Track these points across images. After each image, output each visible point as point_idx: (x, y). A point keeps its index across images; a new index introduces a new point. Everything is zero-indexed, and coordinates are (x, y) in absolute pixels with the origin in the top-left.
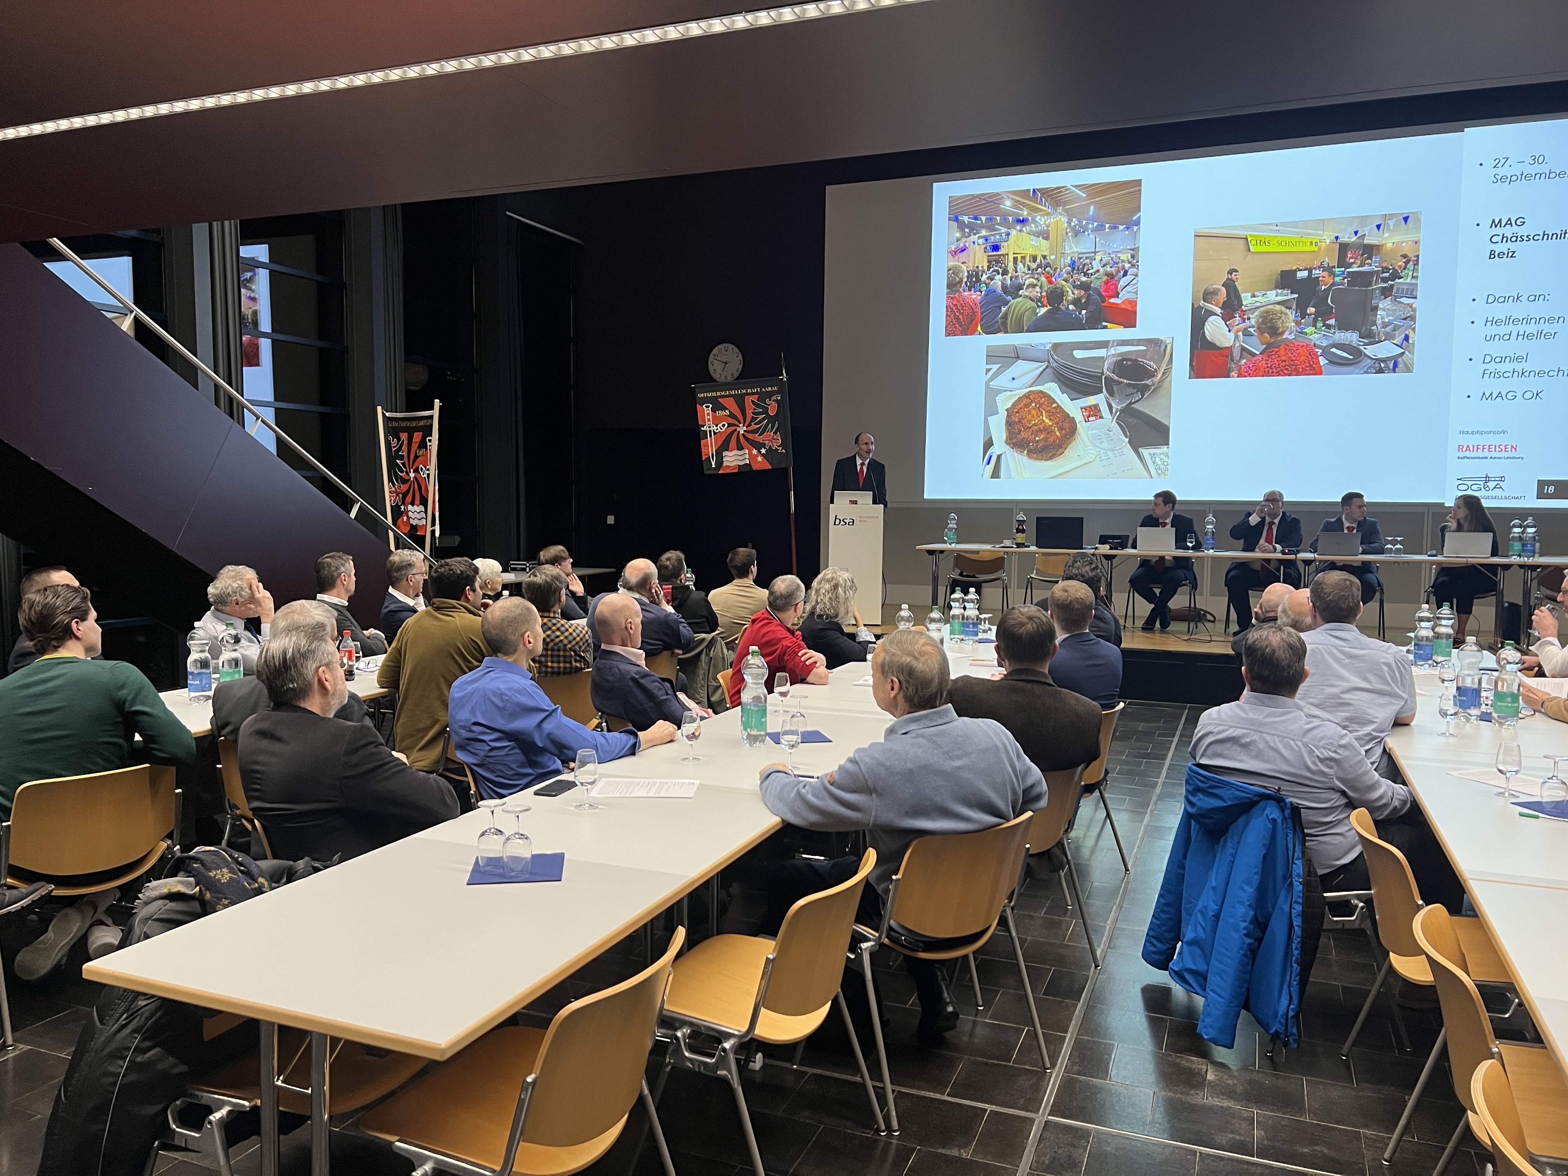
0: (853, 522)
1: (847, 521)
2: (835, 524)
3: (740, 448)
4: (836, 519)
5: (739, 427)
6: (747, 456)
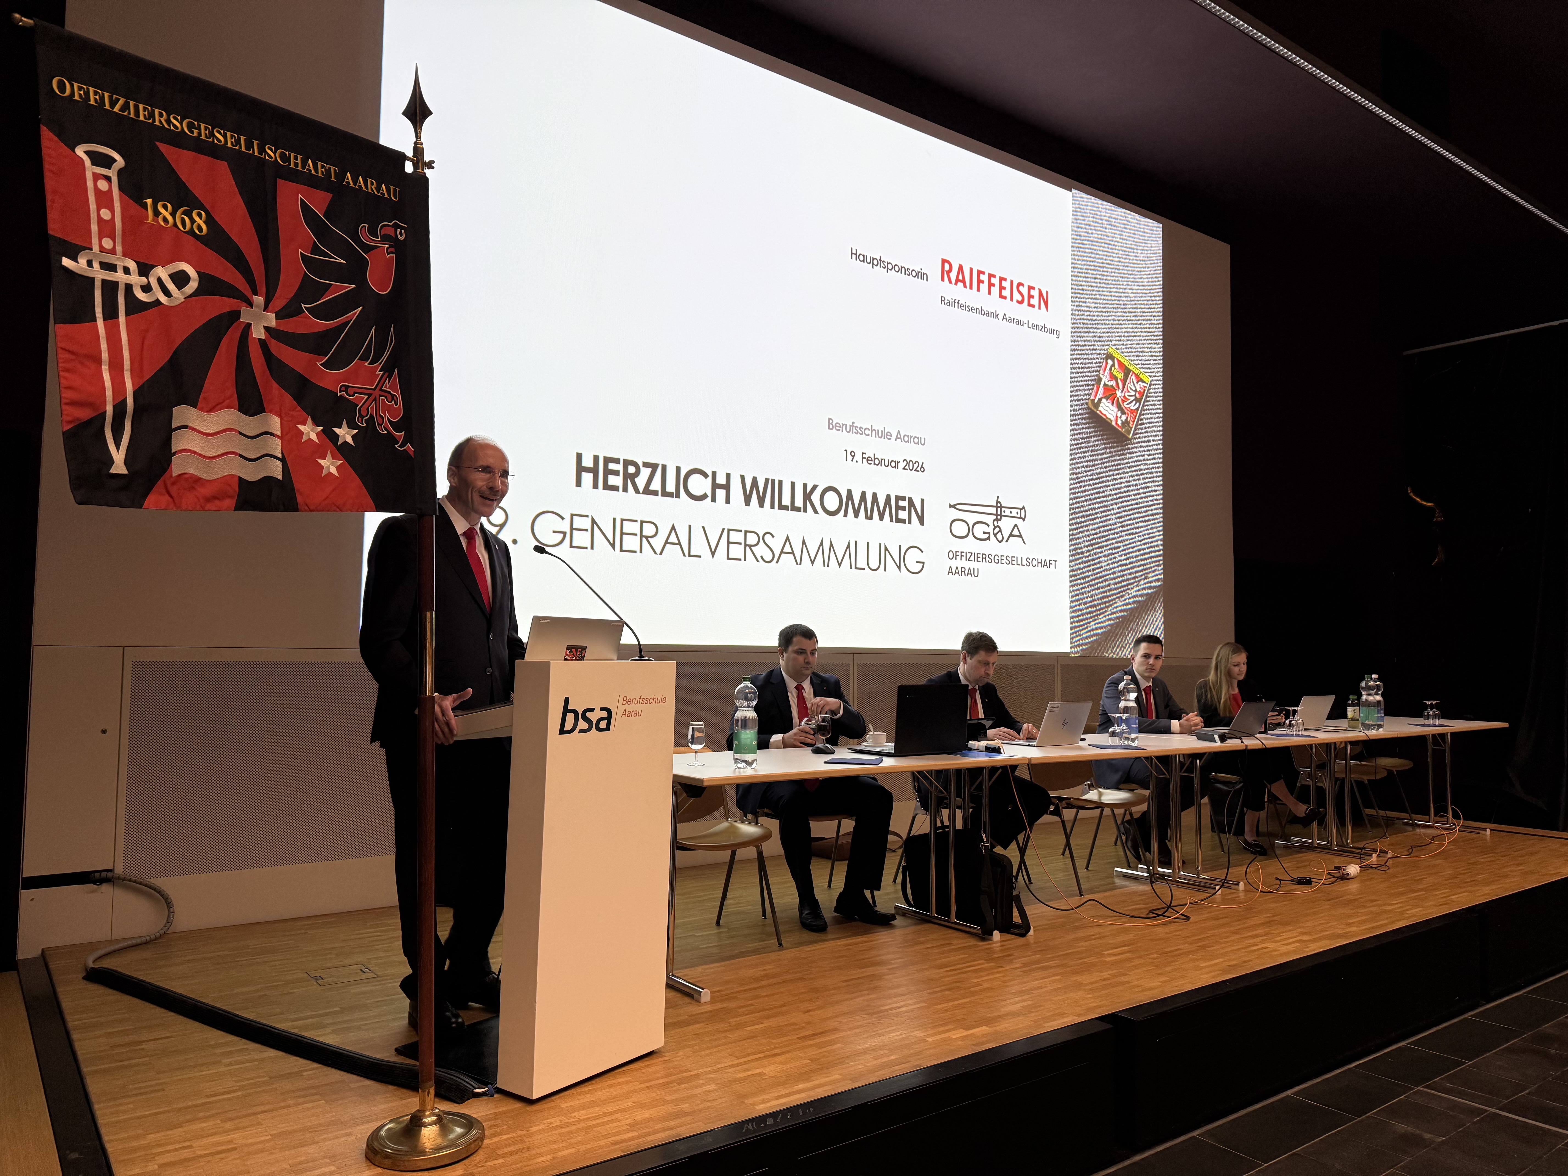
0: (609, 719)
1: (593, 716)
2: (562, 731)
4: (566, 710)
5: (250, 304)
6: (276, 447)
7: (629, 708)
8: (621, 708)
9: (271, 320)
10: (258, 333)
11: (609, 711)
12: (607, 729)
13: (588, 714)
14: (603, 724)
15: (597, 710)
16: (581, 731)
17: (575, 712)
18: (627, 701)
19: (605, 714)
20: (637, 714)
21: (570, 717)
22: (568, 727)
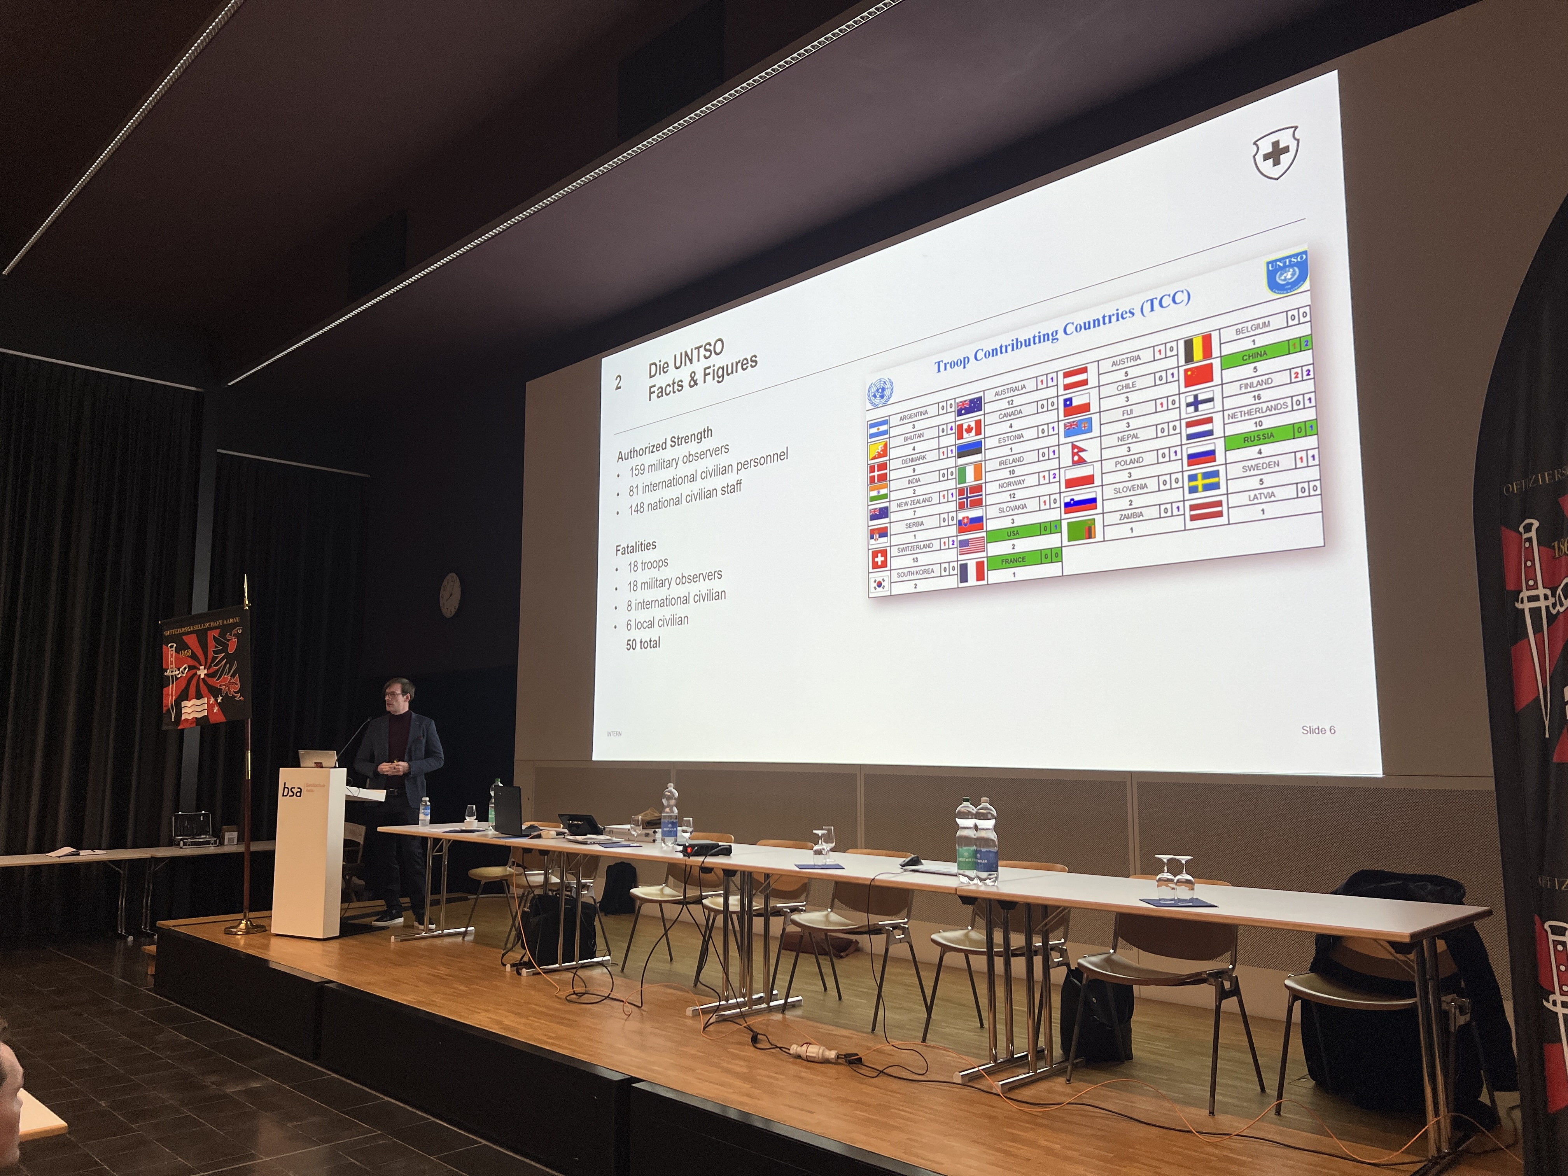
0: (300, 792)
1: (295, 791)
2: (283, 796)
3: (199, 696)
4: (285, 787)
5: (199, 669)
6: (206, 706)
7: (309, 788)
8: (306, 788)
9: (206, 672)
10: (202, 676)
11: (300, 789)
12: (300, 796)
13: (293, 790)
14: (298, 794)
15: (296, 788)
16: (290, 796)
17: (288, 788)
18: (308, 785)
19: (299, 790)
20: (312, 791)
21: (286, 790)
22: (285, 794)
